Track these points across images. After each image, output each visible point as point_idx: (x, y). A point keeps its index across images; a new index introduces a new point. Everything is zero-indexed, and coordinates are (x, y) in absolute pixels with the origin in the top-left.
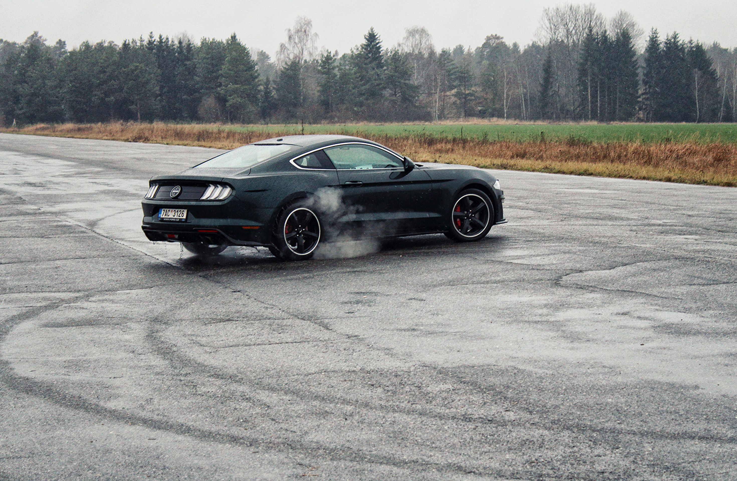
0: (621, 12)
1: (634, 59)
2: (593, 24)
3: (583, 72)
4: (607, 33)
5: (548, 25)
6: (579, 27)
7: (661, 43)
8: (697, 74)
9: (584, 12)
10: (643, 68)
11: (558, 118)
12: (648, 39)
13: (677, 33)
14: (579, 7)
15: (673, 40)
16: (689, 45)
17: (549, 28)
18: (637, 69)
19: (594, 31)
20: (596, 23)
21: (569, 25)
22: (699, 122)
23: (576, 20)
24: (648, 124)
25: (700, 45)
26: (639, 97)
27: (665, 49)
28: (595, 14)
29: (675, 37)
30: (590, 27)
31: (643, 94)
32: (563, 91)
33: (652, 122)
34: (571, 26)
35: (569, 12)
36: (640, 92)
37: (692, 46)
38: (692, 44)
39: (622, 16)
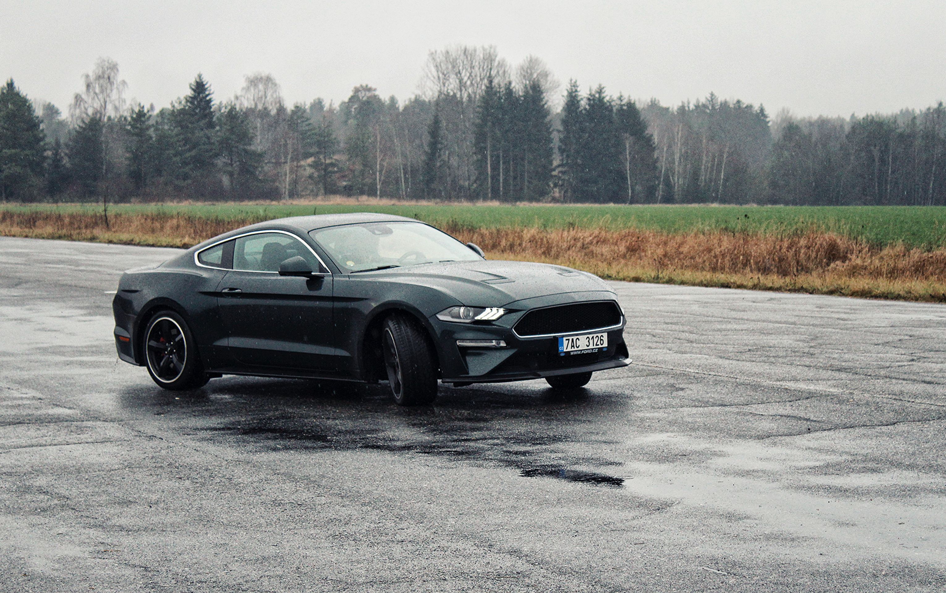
0: (531, 57)
1: (549, 118)
2: (493, 73)
3: (481, 137)
4: (513, 85)
5: (435, 73)
6: (476, 76)
7: (582, 99)
8: (628, 142)
9: (482, 56)
10: (559, 131)
11: (449, 198)
12: (565, 93)
13: (602, 86)
14: (475, 51)
15: (597, 96)
16: (618, 102)
17: (437, 77)
18: (550, 133)
19: (495, 82)
20: (498, 72)
21: (463, 74)
22: (631, 203)
23: (472, 67)
24: (566, 205)
25: (632, 102)
26: (554, 170)
27: (587, 107)
28: (497, 59)
29: (600, 91)
30: (490, 76)
31: (559, 166)
32: (454, 161)
33: (570, 203)
34: (465, 75)
35: (462, 57)
36: (555, 163)
37: (622, 103)
38: (621, 101)
39: (532, 63)
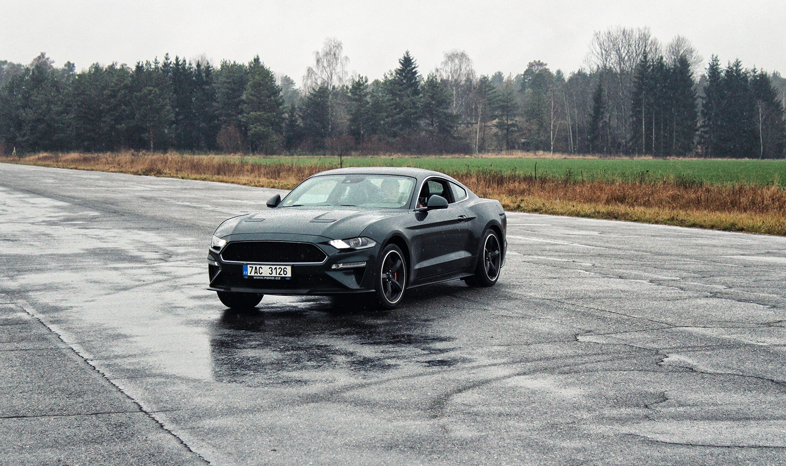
0: (679, 36)
1: (692, 89)
2: (648, 49)
3: (637, 103)
4: (664, 59)
5: (599, 50)
6: (632, 53)
7: (722, 71)
8: (760, 106)
9: (637, 36)
10: (702, 98)
11: (609, 153)
12: (708, 67)
13: (739, 61)
14: (632, 31)
15: (734, 68)
16: (752, 74)
17: (600, 53)
18: (695, 99)
19: (649, 56)
20: (651, 49)
21: (622, 51)
22: (763, 158)
23: (630, 45)
24: (709, 160)
25: (764, 73)
26: (697, 130)
27: (726, 78)
28: (650, 39)
29: (737, 65)
30: (645, 52)
31: (701, 126)
32: (614, 123)
33: (711, 157)
34: (624, 52)
35: (621, 37)
36: (698, 125)
37: (756, 75)
38: (755, 73)
39: (679, 42)
